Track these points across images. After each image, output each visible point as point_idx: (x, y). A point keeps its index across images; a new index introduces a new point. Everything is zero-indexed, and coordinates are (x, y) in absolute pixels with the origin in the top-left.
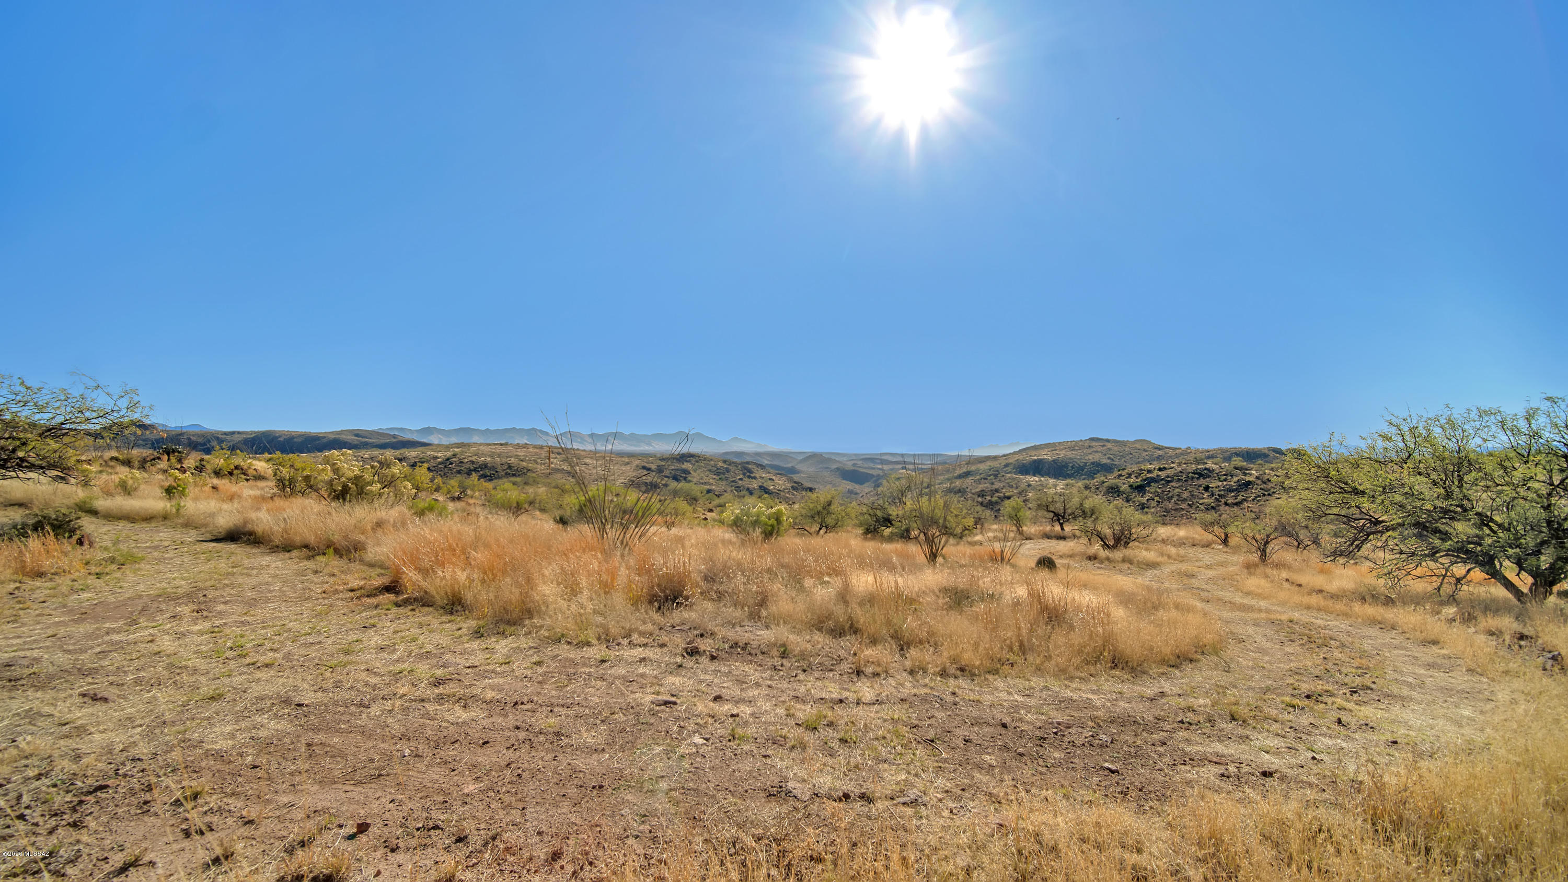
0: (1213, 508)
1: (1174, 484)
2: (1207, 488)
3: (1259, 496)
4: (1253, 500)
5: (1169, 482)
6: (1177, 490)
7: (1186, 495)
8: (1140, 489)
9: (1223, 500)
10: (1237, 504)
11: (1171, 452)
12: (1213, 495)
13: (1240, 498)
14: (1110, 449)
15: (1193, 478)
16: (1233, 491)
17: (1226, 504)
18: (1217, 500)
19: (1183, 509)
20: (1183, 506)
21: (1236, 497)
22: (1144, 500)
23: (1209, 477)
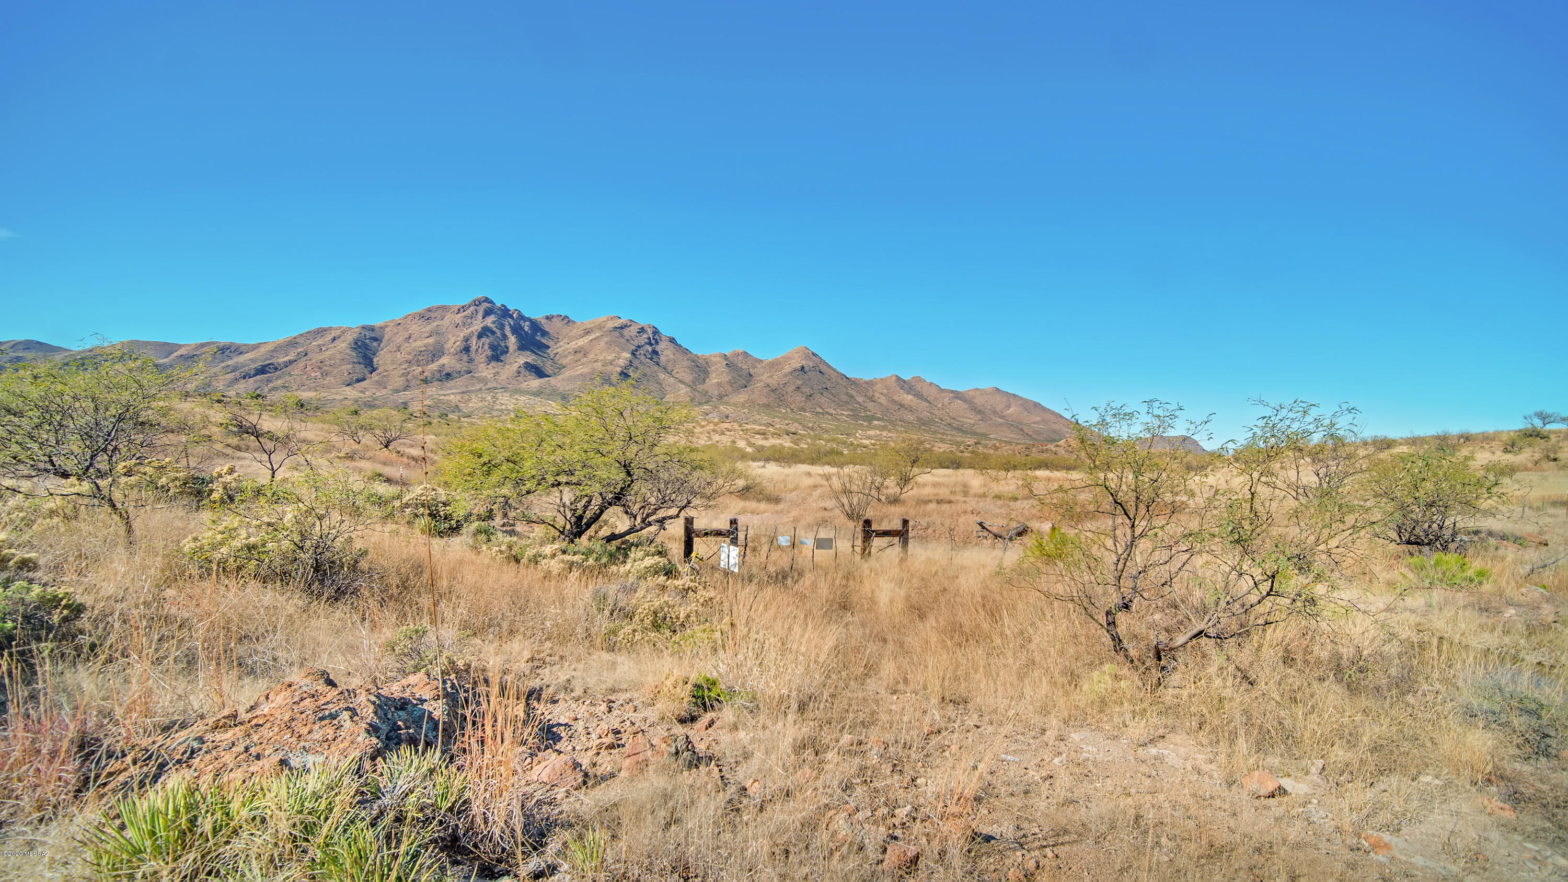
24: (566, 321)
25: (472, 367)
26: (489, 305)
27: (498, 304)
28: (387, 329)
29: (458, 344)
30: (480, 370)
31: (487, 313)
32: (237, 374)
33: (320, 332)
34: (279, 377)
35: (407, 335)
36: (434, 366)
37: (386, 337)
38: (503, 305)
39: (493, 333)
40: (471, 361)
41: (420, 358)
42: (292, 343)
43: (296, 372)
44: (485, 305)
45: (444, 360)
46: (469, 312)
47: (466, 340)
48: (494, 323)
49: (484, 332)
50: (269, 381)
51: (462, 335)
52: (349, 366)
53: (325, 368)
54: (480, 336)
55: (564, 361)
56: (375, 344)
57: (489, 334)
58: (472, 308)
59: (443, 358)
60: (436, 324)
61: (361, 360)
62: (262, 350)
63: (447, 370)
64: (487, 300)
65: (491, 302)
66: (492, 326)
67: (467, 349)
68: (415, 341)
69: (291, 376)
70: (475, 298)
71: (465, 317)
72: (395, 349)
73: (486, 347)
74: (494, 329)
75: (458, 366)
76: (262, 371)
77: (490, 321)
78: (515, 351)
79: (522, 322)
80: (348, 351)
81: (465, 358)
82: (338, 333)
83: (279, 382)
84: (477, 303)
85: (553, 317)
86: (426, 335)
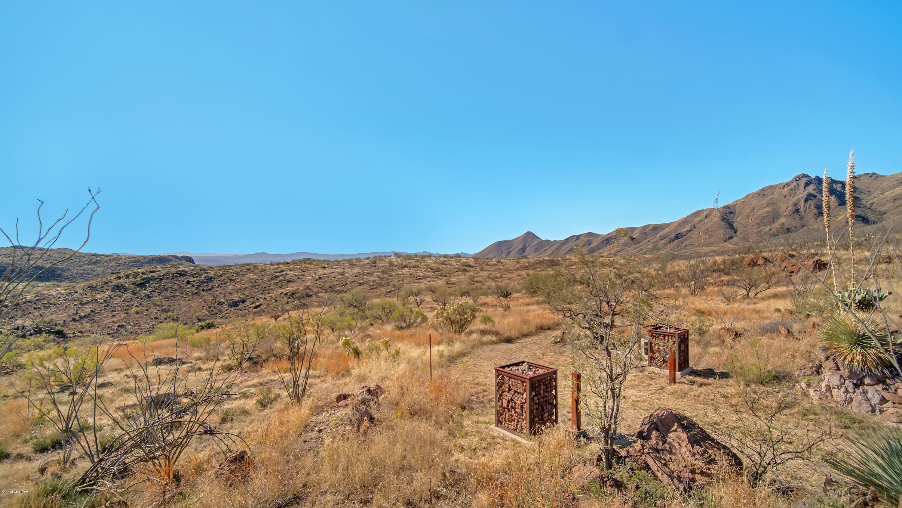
0: (196, 293)
1: (165, 281)
2: (188, 282)
3: (219, 285)
4: (218, 287)
5: (161, 279)
6: (169, 285)
7: (176, 287)
8: (142, 285)
9: (201, 288)
10: (209, 290)
11: (106, 259)
12: (193, 286)
13: (210, 287)
14: (51, 256)
15: (177, 277)
16: (205, 283)
17: (203, 290)
18: (197, 288)
19: (177, 296)
20: (177, 294)
21: (207, 286)
22: (148, 292)
23: (186, 275)
24: (874, 177)
25: (804, 223)
26: (807, 178)
27: (813, 177)
28: (737, 206)
29: (790, 208)
30: (811, 223)
31: (807, 184)
32: (667, 240)
33: (698, 213)
34: (686, 240)
35: (751, 207)
36: (777, 225)
37: (737, 211)
38: (816, 177)
39: (815, 196)
40: (802, 218)
41: (765, 221)
42: (685, 221)
43: (694, 236)
44: (804, 180)
45: (782, 220)
46: (792, 186)
47: (795, 205)
48: (814, 190)
49: (808, 199)
50: (683, 242)
51: (791, 203)
52: (723, 231)
53: (709, 233)
54: (806, 201)
55: (883, 209)
56: (732, 215)
57: (812, 198)
58: (794, 183)
59: (780, 219)
60: (769, 198)
61: (728, 226)
62: (672, 226)
63: (787, 227)
64: (804, 176)
65: (808, 176)
66: (814, 193)
67: (797, 211)
68: (758, 210)
69: (692, 238)
70: (795, 175)
71: (790, 190)
72: (746, 217)
73: (813, 207)
74: (816, 194)
75: (794, 223)
76: (677, 237)
77: (811, 189)
78: (836, 207)
79: (834, 185)
80: (720, 222)
81: (797, 217)
82: (707, 212)
83: (687, 242)
84: (797, 179)
85: (860, 176)
86: (764, 206)
